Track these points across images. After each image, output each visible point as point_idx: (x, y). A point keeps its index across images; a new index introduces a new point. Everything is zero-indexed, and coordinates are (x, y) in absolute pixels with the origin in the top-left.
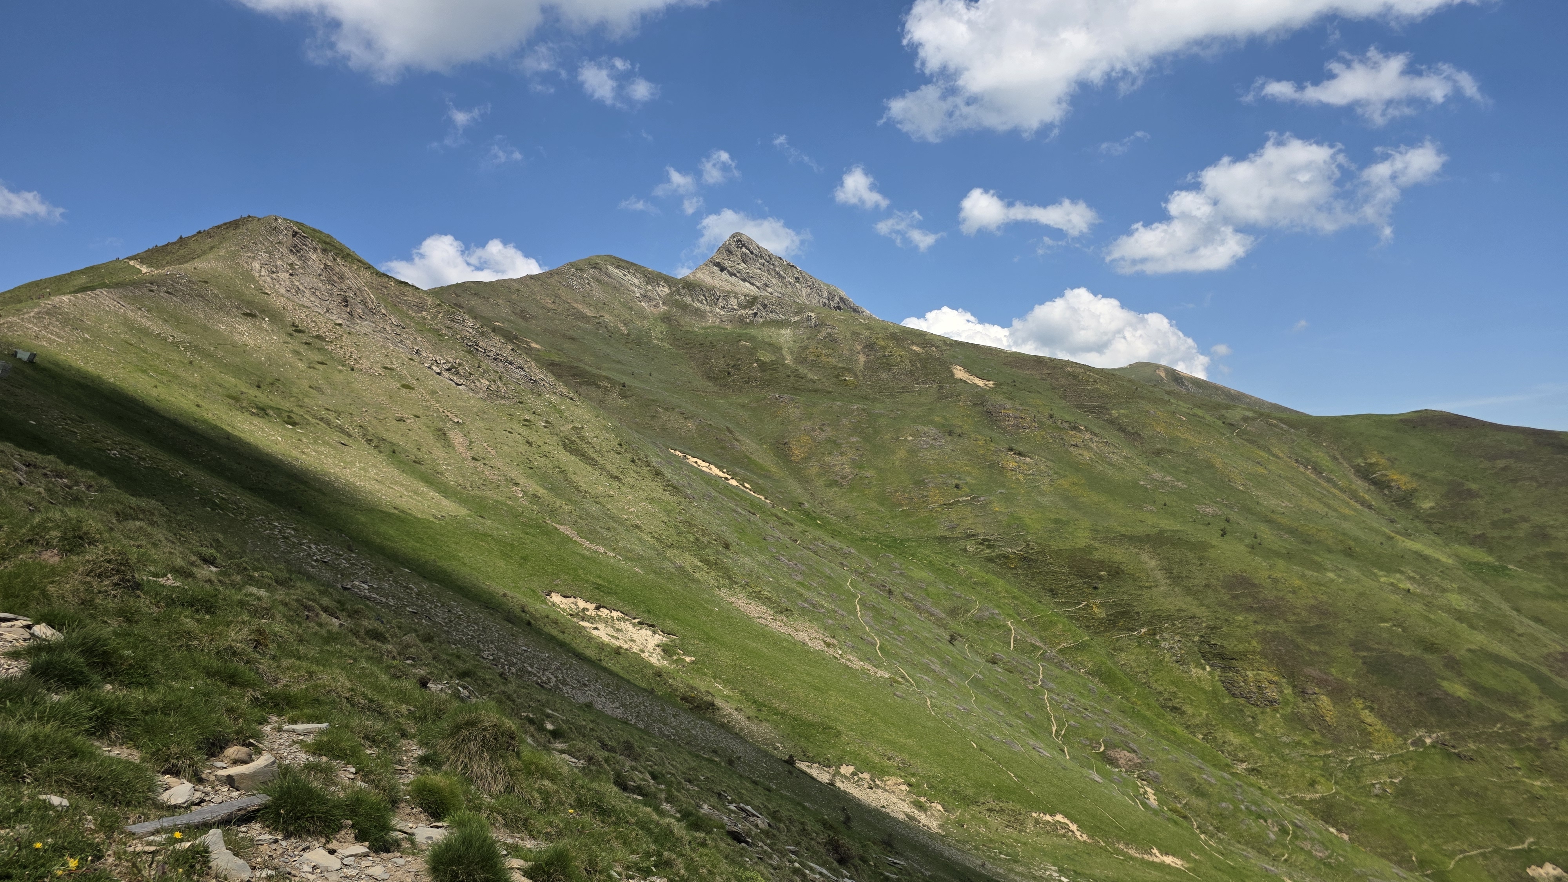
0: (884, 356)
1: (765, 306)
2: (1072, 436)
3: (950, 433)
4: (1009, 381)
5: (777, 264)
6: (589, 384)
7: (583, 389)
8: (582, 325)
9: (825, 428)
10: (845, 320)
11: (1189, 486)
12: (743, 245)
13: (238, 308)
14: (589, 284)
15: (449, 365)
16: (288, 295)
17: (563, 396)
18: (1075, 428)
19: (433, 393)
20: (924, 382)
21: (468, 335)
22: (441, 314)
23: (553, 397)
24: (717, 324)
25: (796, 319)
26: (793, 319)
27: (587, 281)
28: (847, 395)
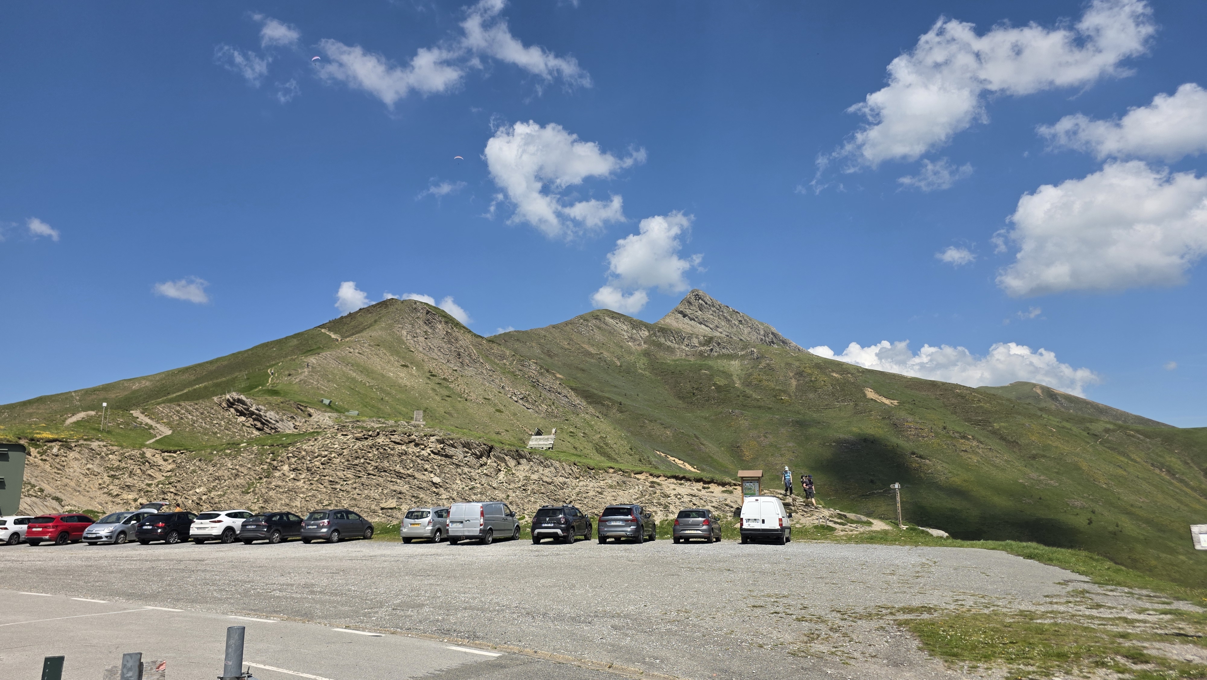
0: (811, 381)
1: (719, 344)
2: (962, 444)
3: (865, 440)
4: (910, 400)
5: (725, 311)
6: (596, 403)
8: (588, 360)
9: (768, 435)
10: (780, 354)
11: (1060, 484)
12: (700, 298)
13: (398, 361)
14: (592, 330)
15: (522, 396)
16: (424, 351)
18: (964, 437)
19: (515, 414)
20: (843, 401)
21: (532, 375)
24: (684, 357)
25: (742, 353)
26: (740, 353)
27: (591, 328)
28: (784, 410)
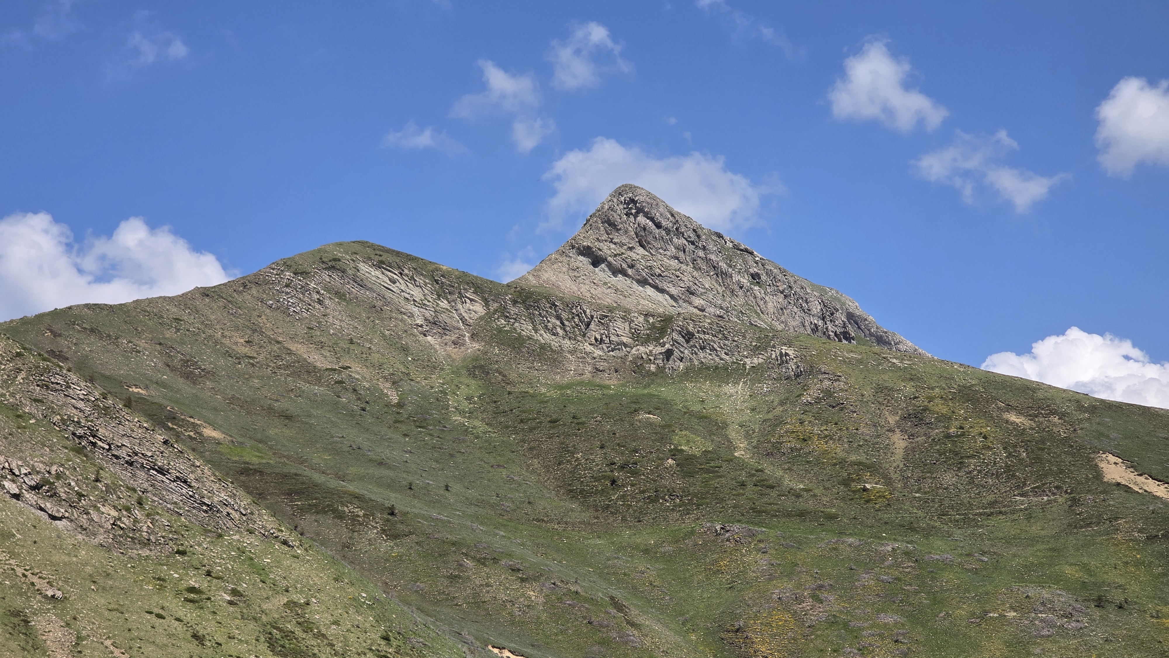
0: (948, 436)
1: (689, 336)
3: (1100, 603)
5: (711, 247)
6: (321, 510)
7: (308, 521)
8: (305, 387)
9: (824, 595)
10: (860, 361)
12: (639, 211)
14: (320, 302)
15: (37, 478)
17: (267, 537)
20: (1036, 491)
21: (76, 415)
22: (23, 375)
23: (248, 540)
24: (587, 376)
25: (756, 361)
26: (748, 361)
27: (316, 296)
28: (869, 522)
